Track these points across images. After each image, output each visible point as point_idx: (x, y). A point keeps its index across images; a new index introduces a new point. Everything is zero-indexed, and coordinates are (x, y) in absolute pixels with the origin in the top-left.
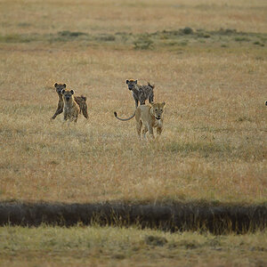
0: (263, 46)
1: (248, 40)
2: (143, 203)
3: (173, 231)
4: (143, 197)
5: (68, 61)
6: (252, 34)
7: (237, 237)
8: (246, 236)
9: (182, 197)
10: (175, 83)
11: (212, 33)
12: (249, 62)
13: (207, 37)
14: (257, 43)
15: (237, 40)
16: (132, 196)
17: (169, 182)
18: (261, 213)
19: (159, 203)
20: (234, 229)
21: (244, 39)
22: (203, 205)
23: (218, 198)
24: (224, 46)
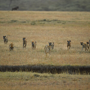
0: (65, 24)
1: (61, 23)
2: (33, 66)
3: (41, 73)
4: (33, 64)
5: (13, 28)
6: (62, 21)
7: (58, 75)
8: (61, 74)
9: (44, 64)
10: (42, 34)
11: (51, 21)
12: (61, 28)
13: (50, 22)
14: (63, 23)
15: (58, 22)
16: (30, 64)
17: (40, 60)
18: (65, 68)
19: (37, 65)
20: (57, 72)
21: (60, 22)
22: (49, 66)
23: (53, 64)
24: (54, 24)
